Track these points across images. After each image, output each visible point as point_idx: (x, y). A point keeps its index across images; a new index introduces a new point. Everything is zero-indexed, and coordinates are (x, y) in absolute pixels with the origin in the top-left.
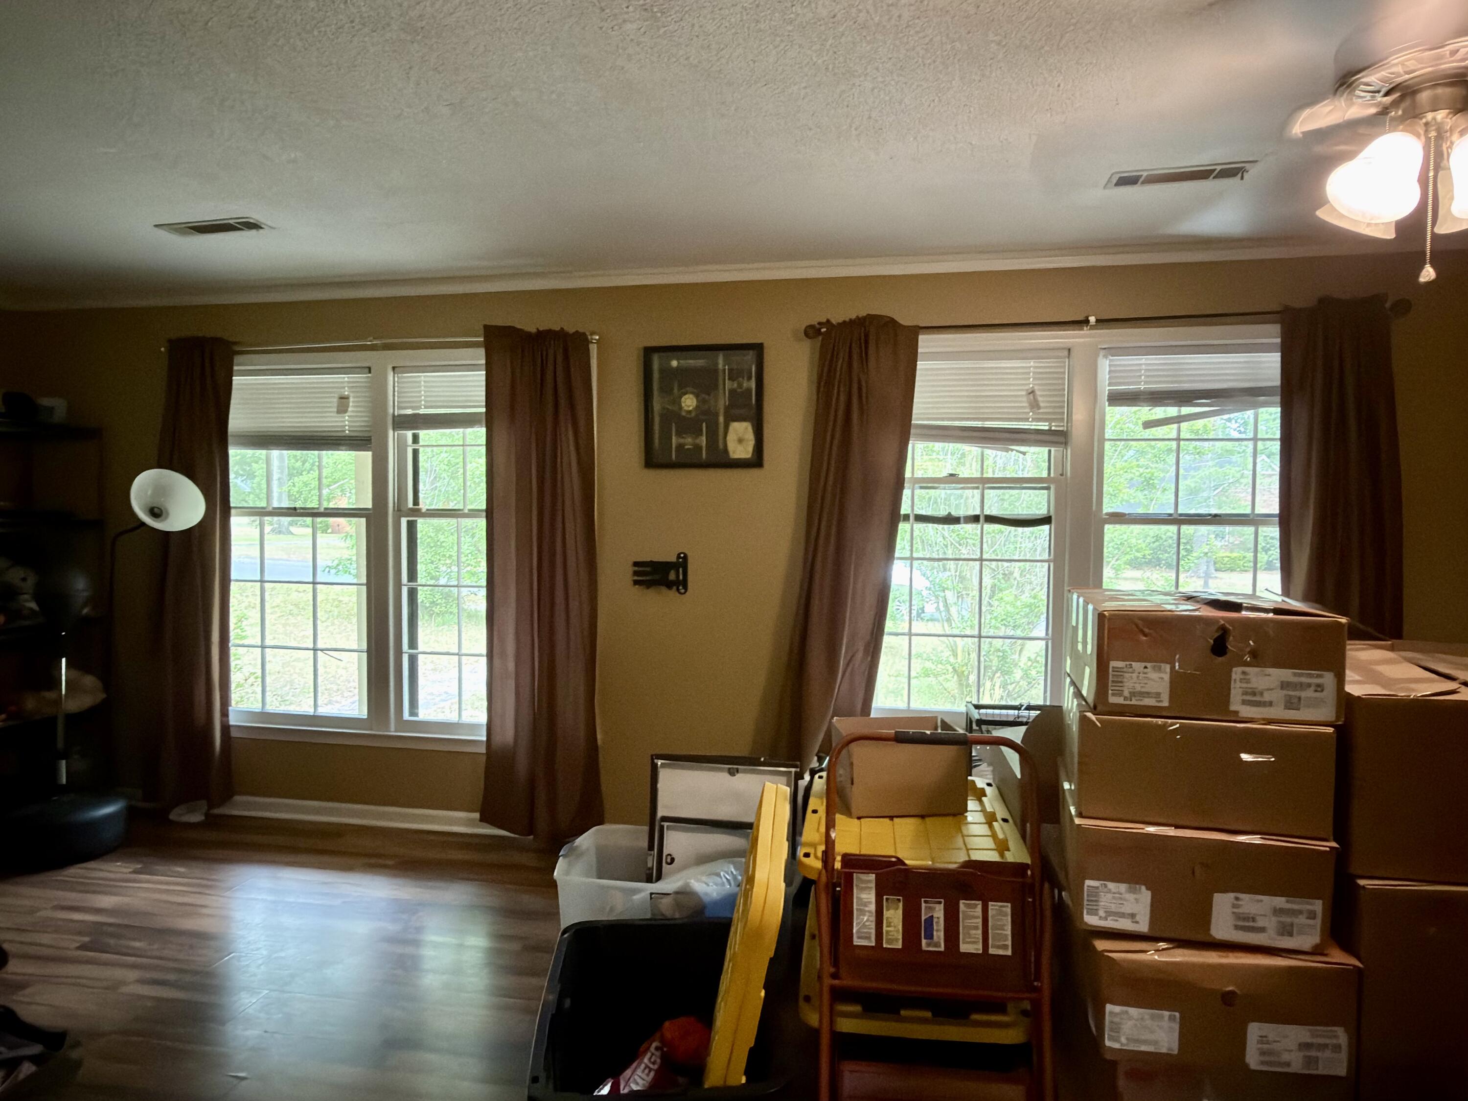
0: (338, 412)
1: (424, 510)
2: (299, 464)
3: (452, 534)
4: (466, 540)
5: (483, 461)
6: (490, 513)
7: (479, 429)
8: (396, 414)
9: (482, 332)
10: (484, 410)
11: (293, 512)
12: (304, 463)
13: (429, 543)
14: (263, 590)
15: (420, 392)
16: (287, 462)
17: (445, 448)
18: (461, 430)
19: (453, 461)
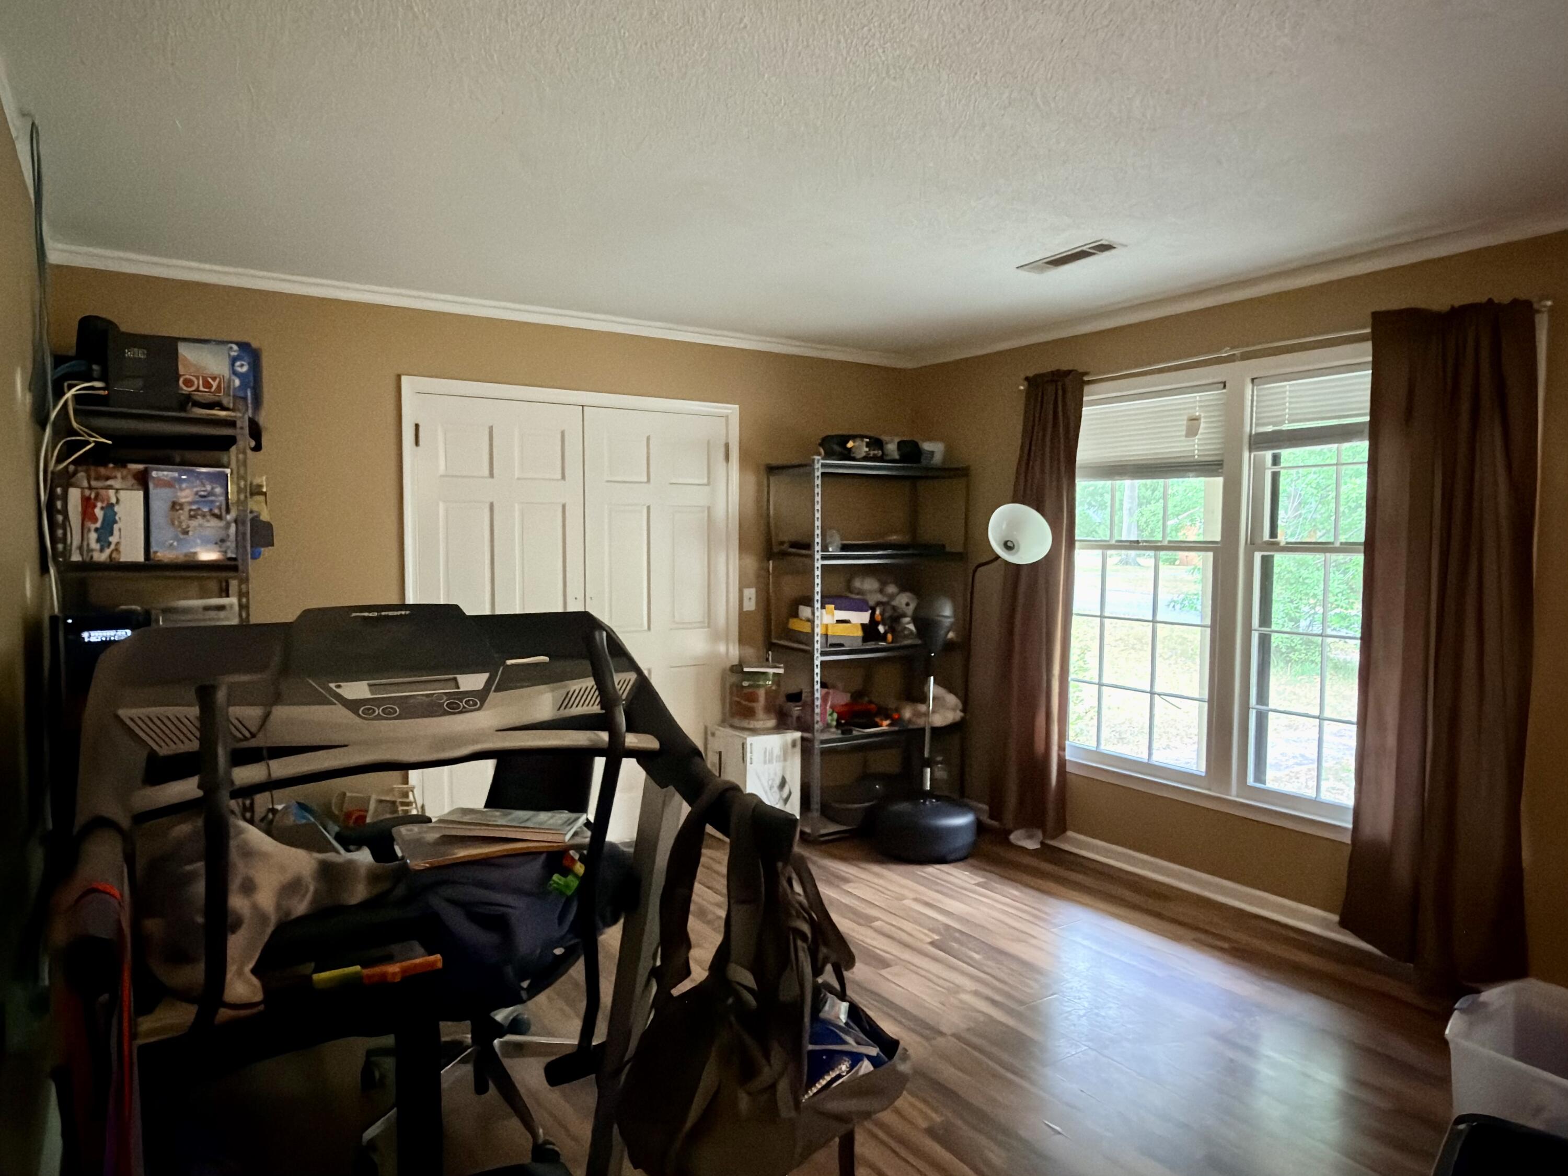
0: (1187, 436)
1: (1282, 544)
2: (1149, 492)
3: (1318, 569)
4: (1336, 578)
5: (1363, 481)
6: (1370, 547)
7: (1358, 443)
8: (1253, 432)
9: (1370, 321)
10: (1367, 419)
11: (1134, 545)
12: (1154, 491)
13: (1288, 579)
14: (1102, 625)
15: (1284, 404)
16: (1137, 491)
17: (1314, 469)
18: (1335, 446)
19: (1324, 483)
